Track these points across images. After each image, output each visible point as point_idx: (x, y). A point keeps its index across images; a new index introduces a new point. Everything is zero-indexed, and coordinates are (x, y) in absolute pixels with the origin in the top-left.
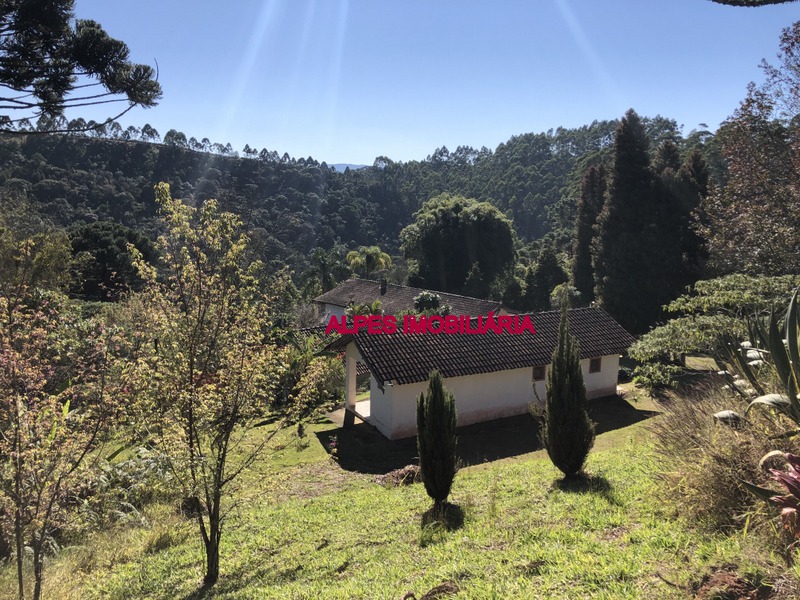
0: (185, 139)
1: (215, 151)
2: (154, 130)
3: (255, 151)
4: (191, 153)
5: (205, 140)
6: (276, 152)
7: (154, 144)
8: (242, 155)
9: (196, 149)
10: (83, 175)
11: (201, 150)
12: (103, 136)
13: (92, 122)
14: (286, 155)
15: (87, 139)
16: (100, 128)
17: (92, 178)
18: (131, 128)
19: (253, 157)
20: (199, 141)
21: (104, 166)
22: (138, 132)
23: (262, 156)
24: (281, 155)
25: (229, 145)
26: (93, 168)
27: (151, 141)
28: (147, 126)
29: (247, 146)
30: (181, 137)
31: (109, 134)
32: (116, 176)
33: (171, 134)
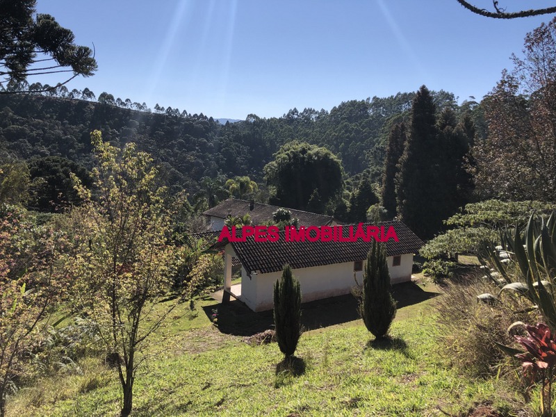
0: (113, 99)
1: (134, 108)
2: (92, 92)
3: (163, 109)
4: (117, 109)
5: (127, 100)
6: (177, 109)
7: (91, 102)
8: (153, 111)
9: (121, 106)
10: (39, 123)
11: (124, 107)
12: (55, 95)
13: (47, 86)
14: (185, 112)
15: (43, 98)
16: (52, 90)
17: (46, 125)
18: (75, 90)
19: (161, 112)
20: (124, 101)
21: (55, 117)
22: (79, 93)
23: (168, 112)
24: (181, 112)
25: (144, 104)
26: (47, 118)
27: (89, 100)
28: (87, 90)
29: (157, 105)
30: (111, 97)
31: (59, 94)
32: (63, 124)
33: (103, 95)
